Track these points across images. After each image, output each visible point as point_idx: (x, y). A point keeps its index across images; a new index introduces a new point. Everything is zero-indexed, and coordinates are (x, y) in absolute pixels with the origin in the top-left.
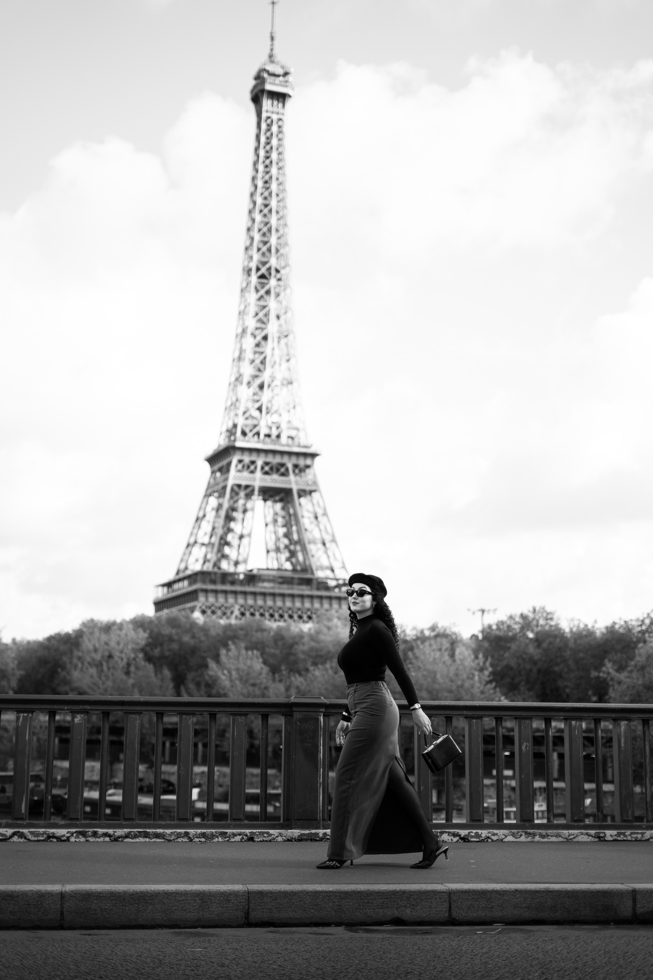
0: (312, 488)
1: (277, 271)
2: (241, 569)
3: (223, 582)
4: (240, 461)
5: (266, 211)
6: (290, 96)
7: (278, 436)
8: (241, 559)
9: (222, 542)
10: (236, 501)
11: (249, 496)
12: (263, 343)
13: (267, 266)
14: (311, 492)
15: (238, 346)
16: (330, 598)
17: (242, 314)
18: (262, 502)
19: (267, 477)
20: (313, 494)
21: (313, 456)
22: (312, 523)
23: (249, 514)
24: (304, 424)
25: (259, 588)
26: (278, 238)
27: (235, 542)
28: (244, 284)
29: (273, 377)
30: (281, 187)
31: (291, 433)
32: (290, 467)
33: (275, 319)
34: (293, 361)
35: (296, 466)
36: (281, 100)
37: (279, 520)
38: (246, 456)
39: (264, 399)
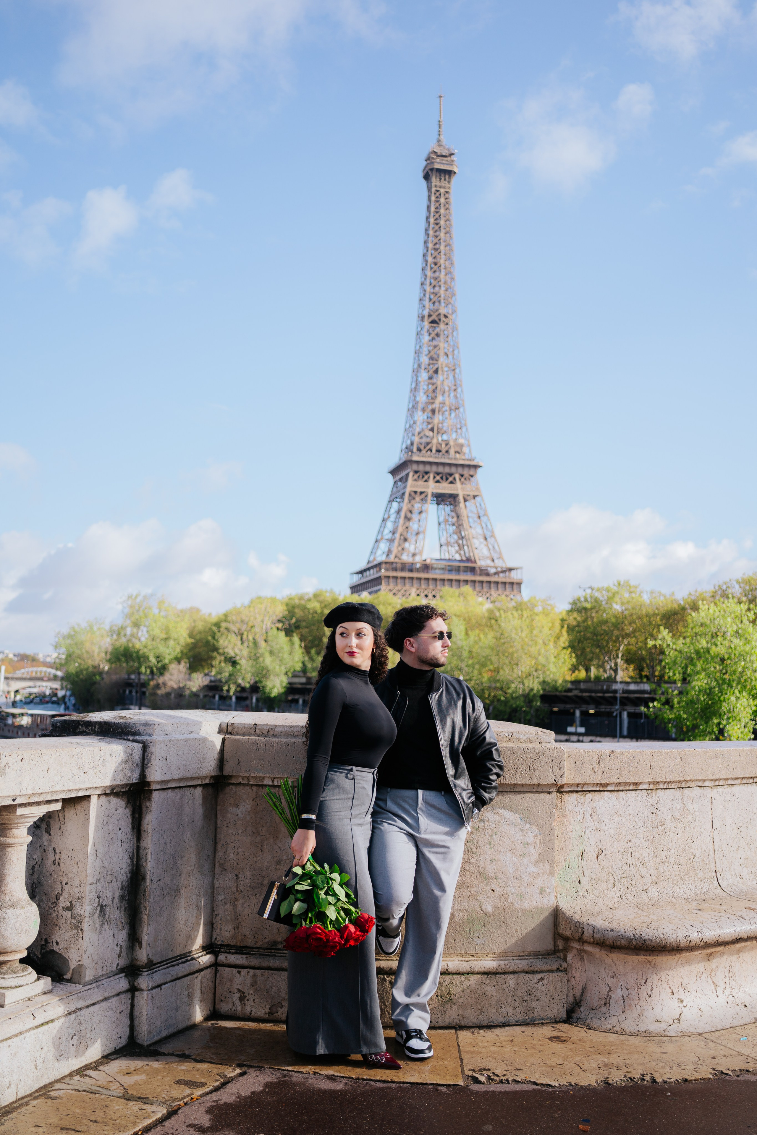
0: (475, 494)
1: (446, 316)
2: (418, 559)
3: (403, 569)
4: (416, 472)
5: (436, 268)
6: (455, 173)
7: (447, 452)
8: (417, 551)
9: (402, 538)
10: (413, 505)
11: (424, 500)
12: (435, 376)
13: (437, 313)
14: (474, 497)
15: (415, 378)
16: (489, 582)
17: (418, 353)
18: (435, 506)
19: (438, 484)
20: (476, 498)
21: (476, 467)
22: (474, 521)
23: (423, 515)
24: (468, 441)
25: (430, 575)
26: (446, 290)
27: (412, 538)
28: (419, 329)
29: (443, 403)
30: (448, 248)
31: (458, 449)
32: (457, 476)
33: (445, 357)
34: (459, 390)
35: (462, 476)
36: (447, 176)
37: (450, 519)
38: (421, 468)
39: (436, 422)
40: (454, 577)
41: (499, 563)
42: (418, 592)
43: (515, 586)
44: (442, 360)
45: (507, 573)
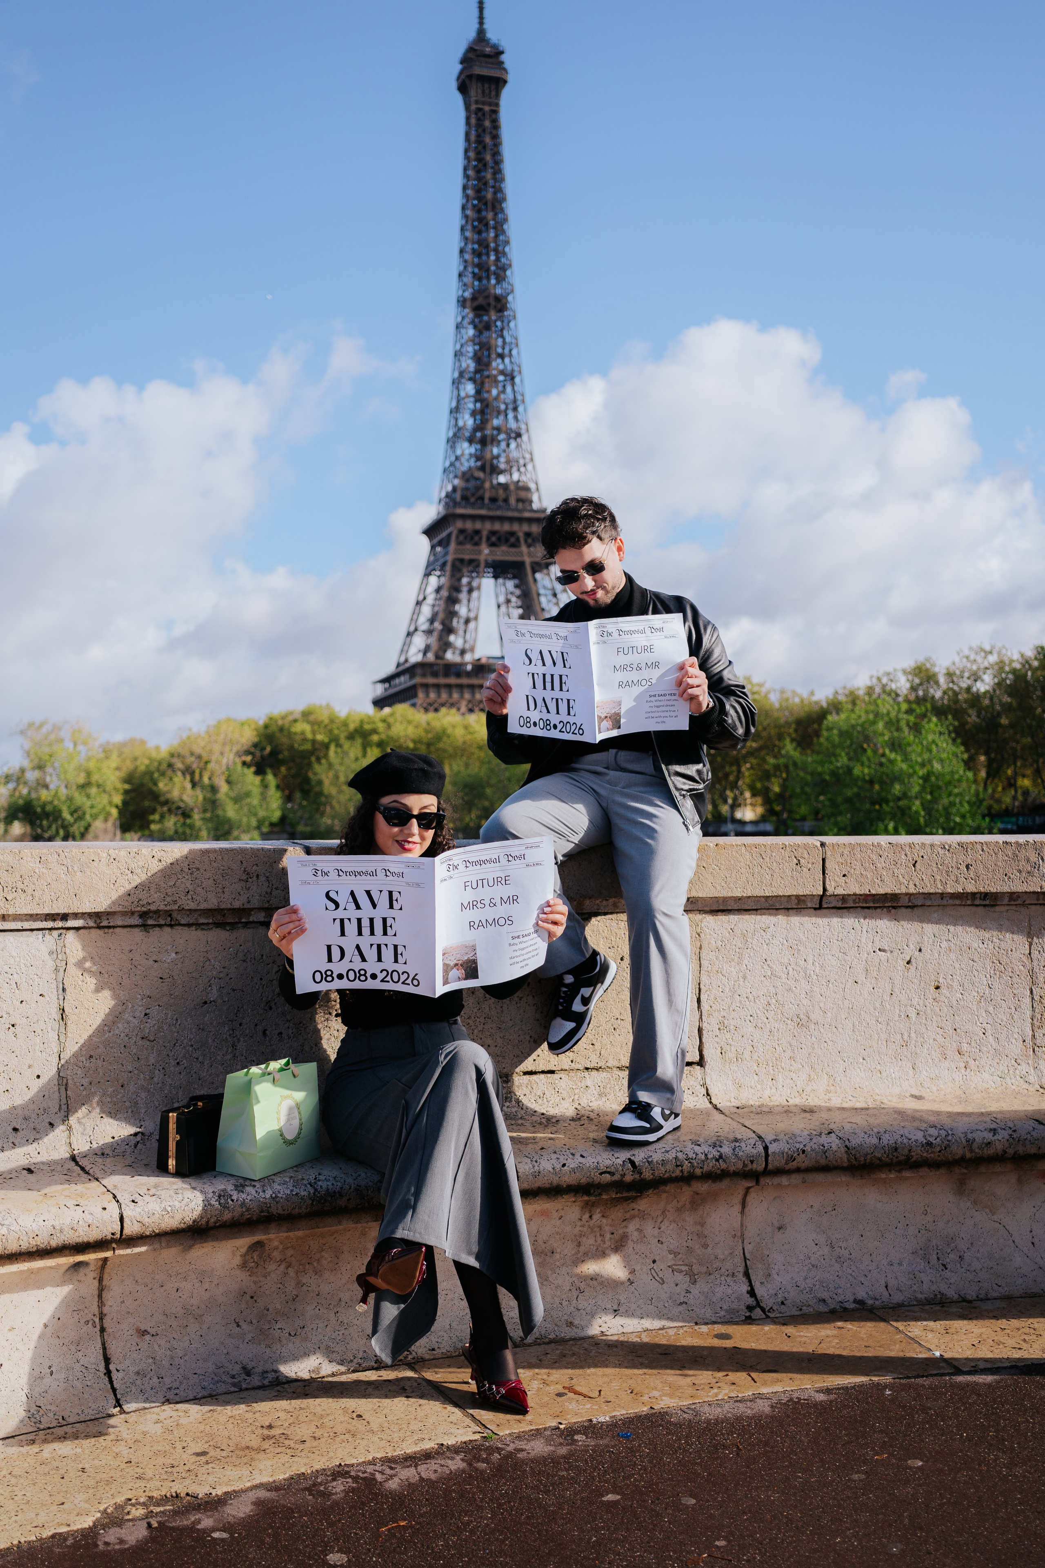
1: (498, 300)
2: (468, 658)
3: (447, 675)
4: (461, 531)
6: (506, 82)
7: (506, 500)
8: (467, 646)
9: (445, 628)
10: (459, 580)
11: (473, 572)
12: (485, 388)
13: (485, 295)
15: (455, 393)
17: (458, 354)
18: (492, 581)
19: (494, 549)
22: (549, 601)
23: (475, 594)
24: (536, 483)
26: (497, 260)
27: (459, 628)
28: (459, 319)
29: (498, 429)
30: (497, 196)
31: (521, 496)
33: (498, 359)
34: (521, 409)
35: (529, 534)
36: (493, 87)
37: (514, 599)
38: (469, 525)
39: (488, 456)
42: (470, 706)
44: (497, 364)
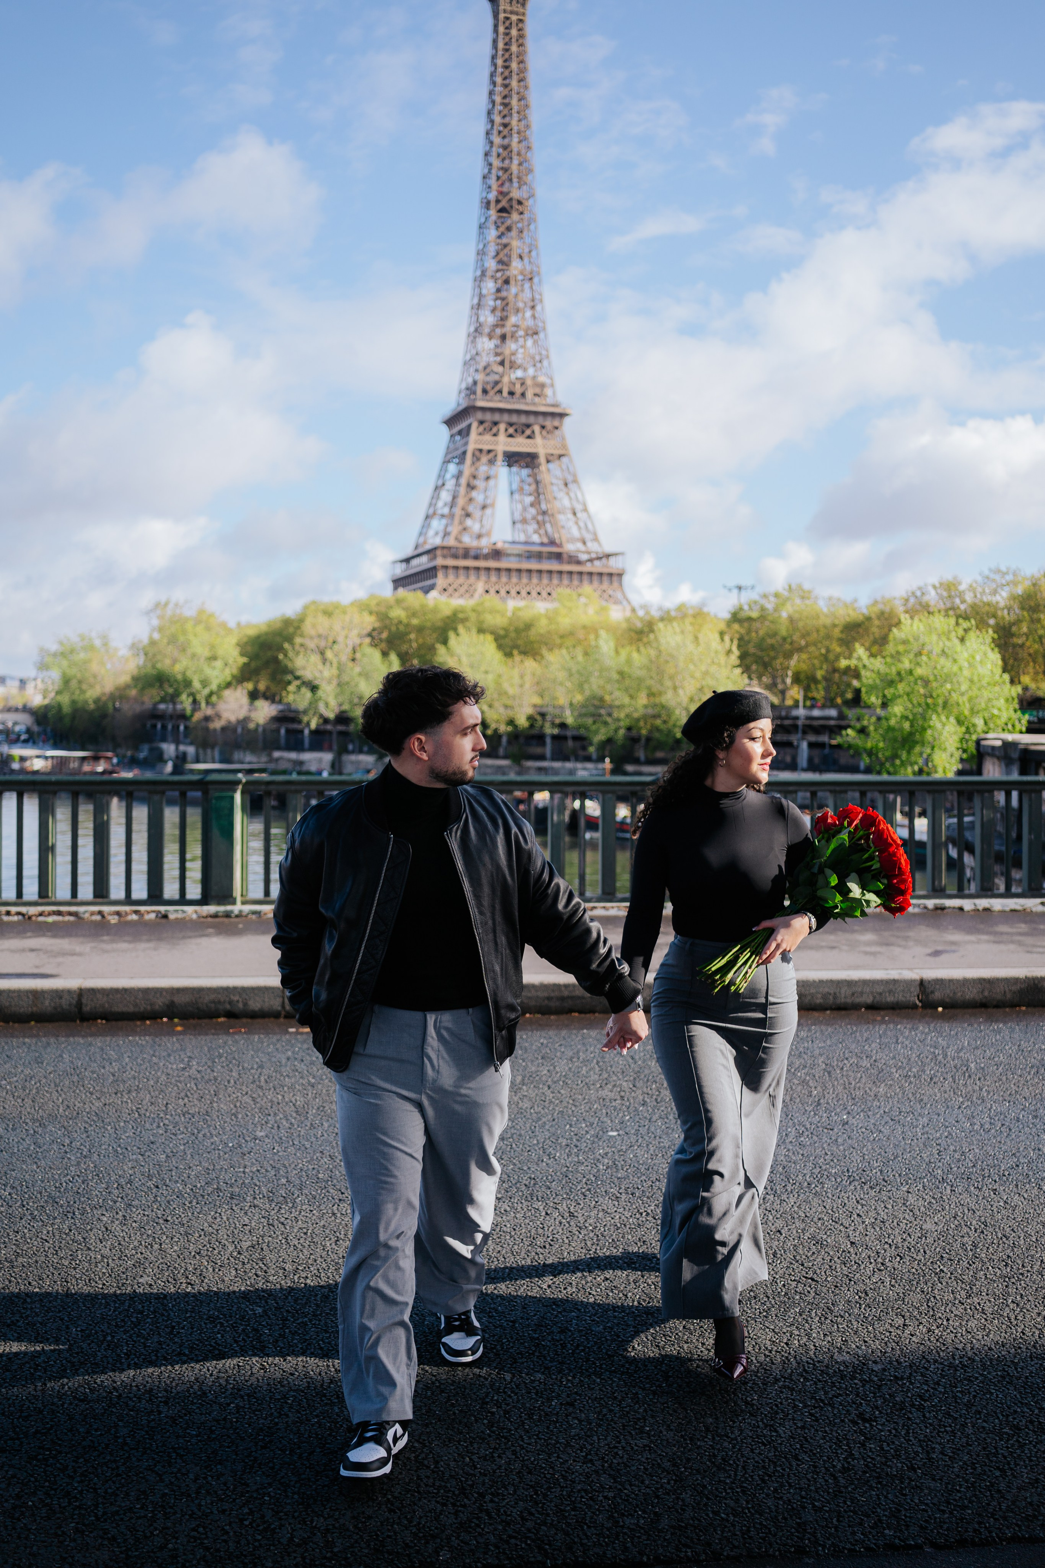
0: (562, 452)
1: (520, 203)
2: (485, 544)
3: (465, 557)
4: (481, 422)
5: (506, 132)
7: (523, 395)
8: (484, 531)
9: (463, 512)
10: (478, 468)
11: (492, 462)
12: (505, 286)
13: (508, 197)
14: (560, 456)
15: (477, 291)
16: (581, 573)
17: (481, 253)
18: (506, 469)
19: (510, 439)
20: (564, 460)
21: (562, 415)
22: (560, 490)
23: (492, 482)
24: (551, 379)
25: (503, 564)
26: (520, 164)
27: (477, 513)
28: (483, 220)
29: (516, 326)
30: (522, 102)
31: (538, 391)
32: (537, 428)
33: (518, 260)
34: (538, 308)
35: (543, 427)
37: (526, 487)
38: (488, 417)
39: (507, 352)
40: (534, 565)
41: (592, 546)
42: (486, 587)
43: (615, 578)
44: (516, 264)
45: (604, 560)
